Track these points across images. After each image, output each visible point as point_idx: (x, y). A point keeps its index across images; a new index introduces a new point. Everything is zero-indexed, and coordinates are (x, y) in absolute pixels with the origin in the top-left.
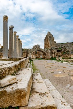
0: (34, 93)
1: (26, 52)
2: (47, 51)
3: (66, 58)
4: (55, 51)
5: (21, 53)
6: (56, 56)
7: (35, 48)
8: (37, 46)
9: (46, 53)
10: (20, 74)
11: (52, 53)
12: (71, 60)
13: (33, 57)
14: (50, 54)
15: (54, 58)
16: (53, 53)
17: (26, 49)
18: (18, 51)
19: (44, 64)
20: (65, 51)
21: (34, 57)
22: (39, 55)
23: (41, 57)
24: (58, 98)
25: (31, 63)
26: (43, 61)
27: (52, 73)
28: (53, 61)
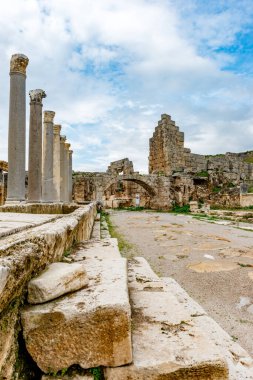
0: (144, 324)
1: (85, 185)
2: (159, 182)
3: (224, 208)
4: (186, 181)
5: (68, 188)
6: (191, 199)
7: (118, 171)
8: (124, 165)
9: (156, 190)
10: (84, 258)
11: (175, 189)
12: (241, 213)
13: (109, 203)
14: (169, 193)
15: (181, 205)
16: (178, 189)
17: (84, 173)
18: (57, 180)
19: (150, 225)
20: (221, 182)
21: (113, 200)
22: (130, 194)
23: (137, 202)
24: (220, 342)
25: (105, 224)
26: (144, 215)
27: (183, 257)
28: (181, 218)
